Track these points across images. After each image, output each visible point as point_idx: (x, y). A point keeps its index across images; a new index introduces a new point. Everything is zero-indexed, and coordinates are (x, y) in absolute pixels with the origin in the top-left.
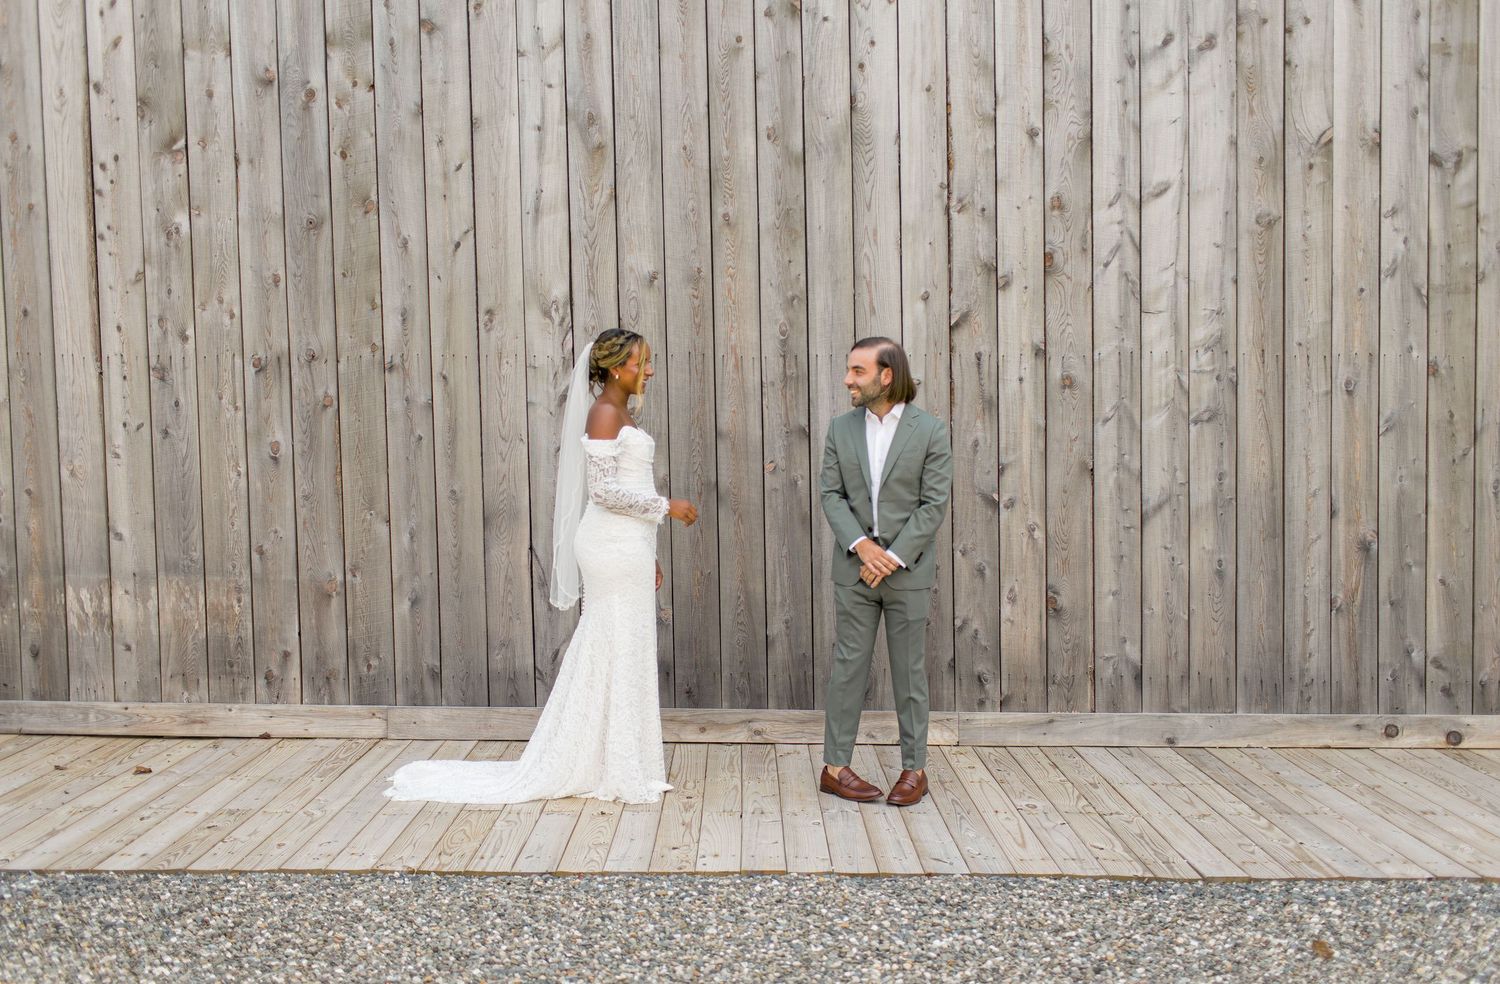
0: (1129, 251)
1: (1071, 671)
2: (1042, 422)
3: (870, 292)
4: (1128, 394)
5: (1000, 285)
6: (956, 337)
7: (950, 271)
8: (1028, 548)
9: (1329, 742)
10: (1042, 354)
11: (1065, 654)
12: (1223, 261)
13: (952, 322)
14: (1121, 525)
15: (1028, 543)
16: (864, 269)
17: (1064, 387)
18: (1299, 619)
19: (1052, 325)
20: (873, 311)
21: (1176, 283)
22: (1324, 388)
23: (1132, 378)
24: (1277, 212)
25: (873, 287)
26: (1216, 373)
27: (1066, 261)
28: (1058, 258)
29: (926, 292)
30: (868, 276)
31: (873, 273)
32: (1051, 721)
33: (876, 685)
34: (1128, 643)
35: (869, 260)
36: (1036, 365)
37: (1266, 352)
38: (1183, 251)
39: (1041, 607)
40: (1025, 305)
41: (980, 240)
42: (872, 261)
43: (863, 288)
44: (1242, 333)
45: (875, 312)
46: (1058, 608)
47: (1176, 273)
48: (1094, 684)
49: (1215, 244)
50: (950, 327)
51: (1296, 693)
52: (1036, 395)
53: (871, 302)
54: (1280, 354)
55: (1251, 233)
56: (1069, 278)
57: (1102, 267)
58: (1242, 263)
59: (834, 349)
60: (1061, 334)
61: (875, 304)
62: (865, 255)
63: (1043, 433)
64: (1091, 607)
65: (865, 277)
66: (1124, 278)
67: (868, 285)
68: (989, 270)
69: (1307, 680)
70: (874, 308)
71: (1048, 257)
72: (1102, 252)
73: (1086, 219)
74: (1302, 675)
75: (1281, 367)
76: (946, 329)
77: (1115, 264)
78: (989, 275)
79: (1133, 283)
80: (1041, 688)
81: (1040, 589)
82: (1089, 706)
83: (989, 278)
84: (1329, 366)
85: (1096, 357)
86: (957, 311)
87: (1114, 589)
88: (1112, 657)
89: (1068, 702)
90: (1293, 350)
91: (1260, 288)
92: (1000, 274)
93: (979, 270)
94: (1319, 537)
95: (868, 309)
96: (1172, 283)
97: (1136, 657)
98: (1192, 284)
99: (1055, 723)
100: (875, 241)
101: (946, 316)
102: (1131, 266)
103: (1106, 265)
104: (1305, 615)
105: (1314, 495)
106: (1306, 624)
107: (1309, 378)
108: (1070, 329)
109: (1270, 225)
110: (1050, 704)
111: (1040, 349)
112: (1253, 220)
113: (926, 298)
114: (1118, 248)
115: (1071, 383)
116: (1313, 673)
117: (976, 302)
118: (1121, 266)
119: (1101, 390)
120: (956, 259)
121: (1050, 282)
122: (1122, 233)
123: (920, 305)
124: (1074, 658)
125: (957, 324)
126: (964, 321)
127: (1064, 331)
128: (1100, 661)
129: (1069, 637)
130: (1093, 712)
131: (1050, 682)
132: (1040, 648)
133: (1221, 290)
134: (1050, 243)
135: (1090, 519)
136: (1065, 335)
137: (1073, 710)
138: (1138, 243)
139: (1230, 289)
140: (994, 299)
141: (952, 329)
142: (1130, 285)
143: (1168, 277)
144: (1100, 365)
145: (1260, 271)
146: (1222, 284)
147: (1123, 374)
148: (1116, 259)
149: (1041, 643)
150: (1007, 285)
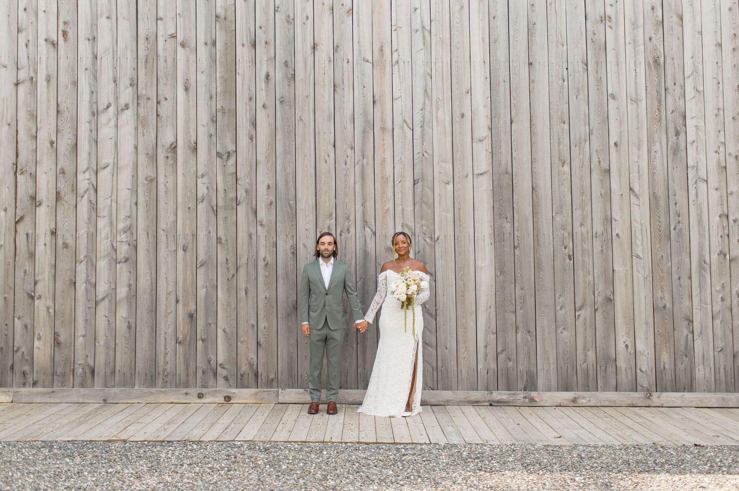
0: (92, 191)
1: (64, 370)
2: (54, 262)
4: (91, 251)
5: (37, 205)
6: (18, 226)
7: (16, 199)
8: (46, 316)
9: (173, 401)
10: (54, 233)
11: (61, 362)
12: (131, 195)
13: (16, 220)
14: (87, 306)
15: (46, 314)
17: (64, 247)
18: (162, 347)
19: (59, 222)
21: (111, 204)
22: (174, 248)
23: (92, 244)
24: (154, 176)
26: (128, 242)
27: (65, 195)
28: (62, 193)
29: (6, 208)
32: (53, 392)
34: (89, 357)
36: (52, 238)
37: (149, 233)
38: (115, 191)
39: (52, 342)
40: (48, 213)
41: (29, 186)
44: (139, 225)
46: (59, 342)
47: (112, 200)
48: (74, 375)
49: (128, 188)
51: (161, 379)
52: (51, 251)
54: (155, 234)
55: (143, 184)
56: (66, 202)
57: (80, 198)
58: (139, 196)
63: (54, 267)
64: (73, 342)
66: (90, 203)
68: (33, 198)
69: (166, 374)
71: (58, 193)
72: (81, 191)
73: (74, 178)
74: (164, 371)
75: (155, 240)
76: (13, 223)
77: (86, 197)
78: (32, 200)
79: (93, 204)
80: (51, 377)
81: (51, 334)
82: (71, 385)
83: (33, 202)
84: (175, 239)
85: (77, 235)
86: (18, 216)
87: (83, 334)
88: (82, 364)
89: (62, 383)
90: (160, 232)
91: (147, 206)
92: (37, 200)
93: (28, 198)
94: (171, 311)
96: (109, 204)
97: (92, 363)
98: (118, 204)
99: (55, 393)
101: (14, 217)
102: (93, 197)
103: (82, 197)
104: (165, 345)
105: (170, 294)
106: (166, 349)
107: (167, 244)
108: (66, 223)
109: (151, 181)
110: (54, 384)
112: (144, 179)
113: (5, 210)
114: (87, 190)
115: (67, 246)
116: (168, 370)
117: (26, 212)
118: (88, 197)
119: (79, 250)
120: (18, 194)
121: (58, 204)
122: (89, 184)
123: (3, 213)
124: (65, 364)
125: (19, 221)
126: (21, 220)
127: (64, 224)
128: (76, 366)
129: (63, 355)
130: (73, 387)
131: (55, 374)
132: (51, 360)
133: (131, 208)
134: (59, 188)
135: (73, 304)
136: (65, 225)
137: (64, 386)
138: (95, 187)
139: (134, 207)
140: (34, 211)
141: (16, 223)
142: (92, 205)
143: (108, 202)
144: (79, 238)
145: (147, 199)
146: (131, 205)
147: (89, 242)
148: (87, 194)
149: (51, 358)
150: (40, 204)
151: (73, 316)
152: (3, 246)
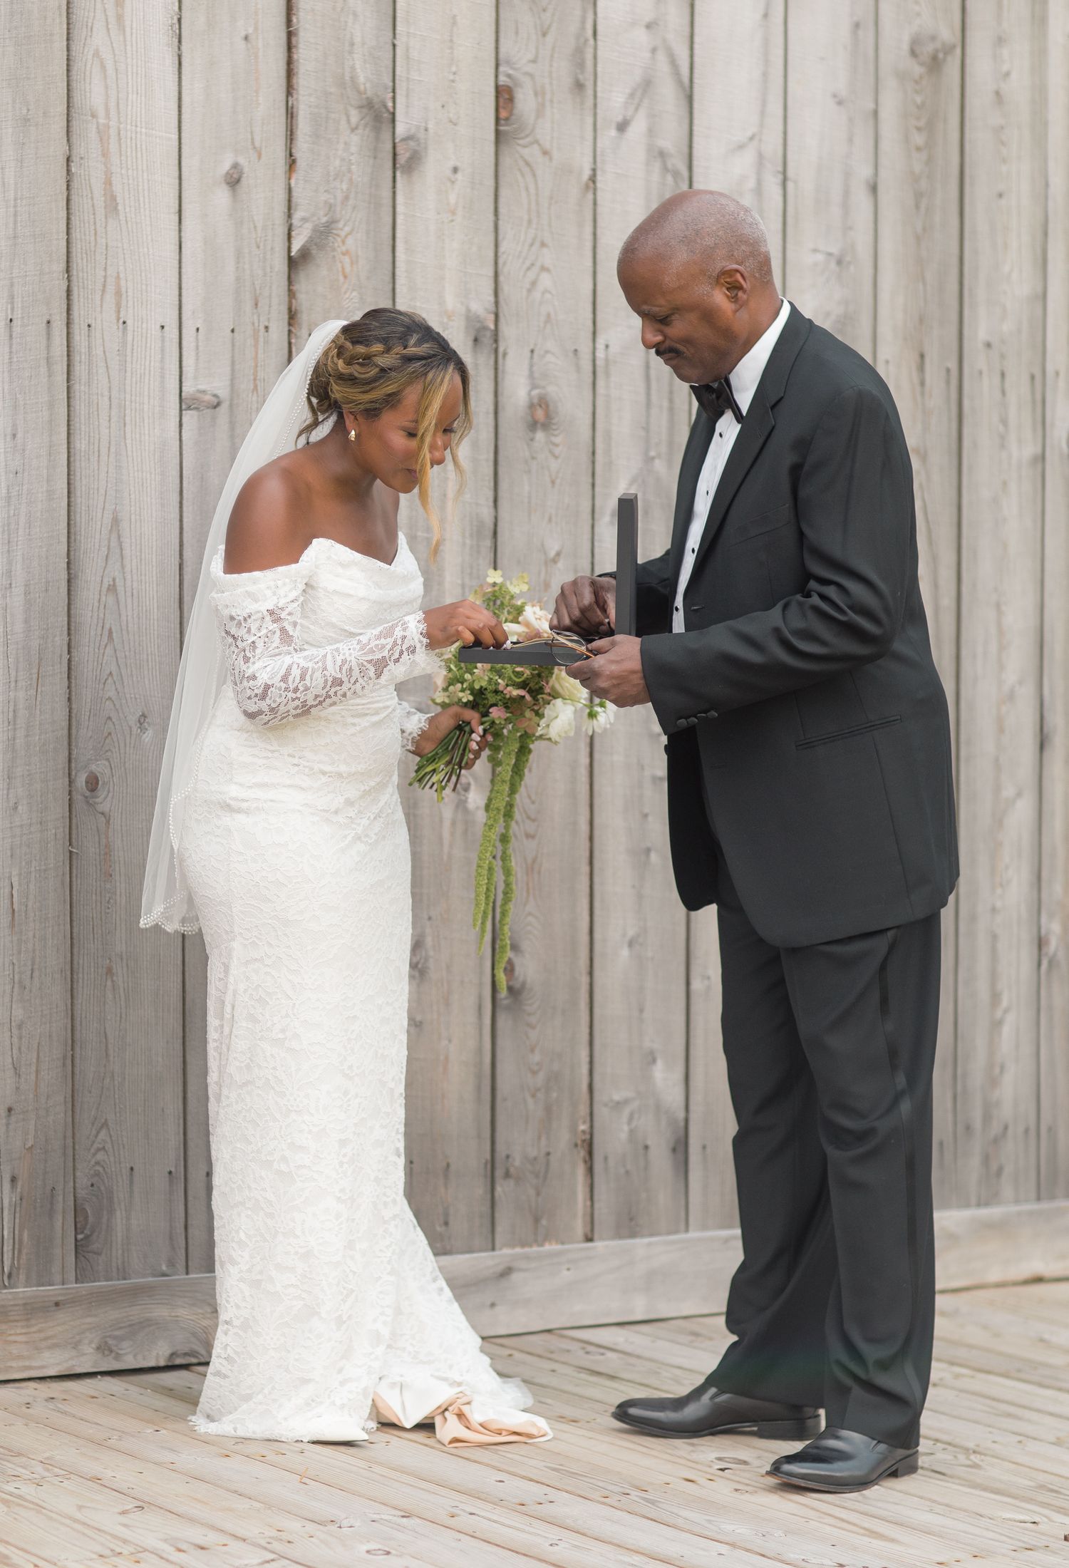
0: (668, 94)
1: (544, 1141)
2: (486, 513)
3: (105, 154)
4: (664, 449)
5: (402, 159)
6: (302, 286)
7: (290, 114)
8: (452, 834)
9: (1038, 1266)
10: (487, 339)
11: (530, 1101)
12: (850, 140)
13: (296, 247)
14: (647, 773)
15: (454, 823)
16: (93, 93)
17: (533, 425)
18: (982, 987)
19: (511, 267)
20: (112, 205)
21: (759, 182)
22: (1030, 450)
23: (671, 410)
24: (948, 34)
25: (113, 140)
27: (540, 113)
28: (525, 102)
29: (235, 166)
30: (101, 113)
31: (112, 104)
32: (507, 1272)
33: (111, 1212)
34: (660, 1064)
35: (103, 67)
37: (927, 360)
38: (775, 108)
39: (481, 984)
40: (453, 213)
41: (358, 40)
42: (111, 71)
43: (88, 146)
44: (884, 311)
45: (116, 209)
46: (517, 985)
47: (761, 157)
48: (590, 1171)
49: (835, 96)
50: (290, 258)
51: (975, 1162)
53: (108, 183)
54: (953, 365)
55: (902, 76)
56: (545, 153)
57: (613, 133)
58: (885, 145)
59: (18, 304)
60: (529, 291)
61: (117, 188)
62: (97, 54)
63: (488, 543)
64: (585, 980)
65: (93, 116)
66: (657, 166)
67: (102, 134)
68: (377, 118)
69: (995, 1129)
70: (113, 198)
71: (504, 96)
72: (614, 99)
73: (584, 11)
74: (987, 1118)
75: (954, 395)
76: (280, 265)
77: (638, 127)
78: (377, 130)
79: (676, 174)
80: (480, 1190)
82: (579, 1228)
83: (377, 139)
84: (1038, 397)
85: (600, 354)
86: (304, 220)
87: (631, 933)
88: (626, 1102)
89: (537, 1220)
90: (977, 359)
91: (917, 207)
92: (401, 129)
93: (355, 116)
94: (1019, 794)
95: (100, 201)
96: (751, 184)
97: (672, 1095)
98: (790, 185)
99: (515, 1277)
100: (120, 18)
101: (281, 231)
102: (671, 139)
103: (622, 127)
104: (994, 976)
105: (1011, 697)
106: (995, 997)
107: (1004, 422)
108: (546, 281)
109: (935, 64)
110: (499, 1229)
111: (485, 328)
112: (906, 47)
113: (234, 181)
114: (647, 85)
115: (548, 415)
116: (1006, 1112)
117: (347, 198)
118: (651, 132)
119: (608, 434)
120: (303, 81)
121: (506, 161)
122: (654, 50)
123: (222, 196)
124: (548, 1109)
125: (305, 254)
126: (321, 247)
127: (534, 283)
128: (602, 1113)
129: (536, 1058)
130: (589, 1239)
131: (499, 1173)
132: (479, 1088)
133: (846, 206)
134: (508, 62)
135: (584, 760)
136: (537, 295)
137: (547, 1238)
138: (686, 80)
139: (862, 200)
140: (386, 193)
141: (294, 264)
142: (670, 179)
143: (744, 164)
144: (607, 374)
145: (918, 167)
146: (846, 193)
147: (654, 398)
148: (642, 114)
149: (479, 1076)
150: (415, 160)
151: (584, 827)
152: (224, 408)
